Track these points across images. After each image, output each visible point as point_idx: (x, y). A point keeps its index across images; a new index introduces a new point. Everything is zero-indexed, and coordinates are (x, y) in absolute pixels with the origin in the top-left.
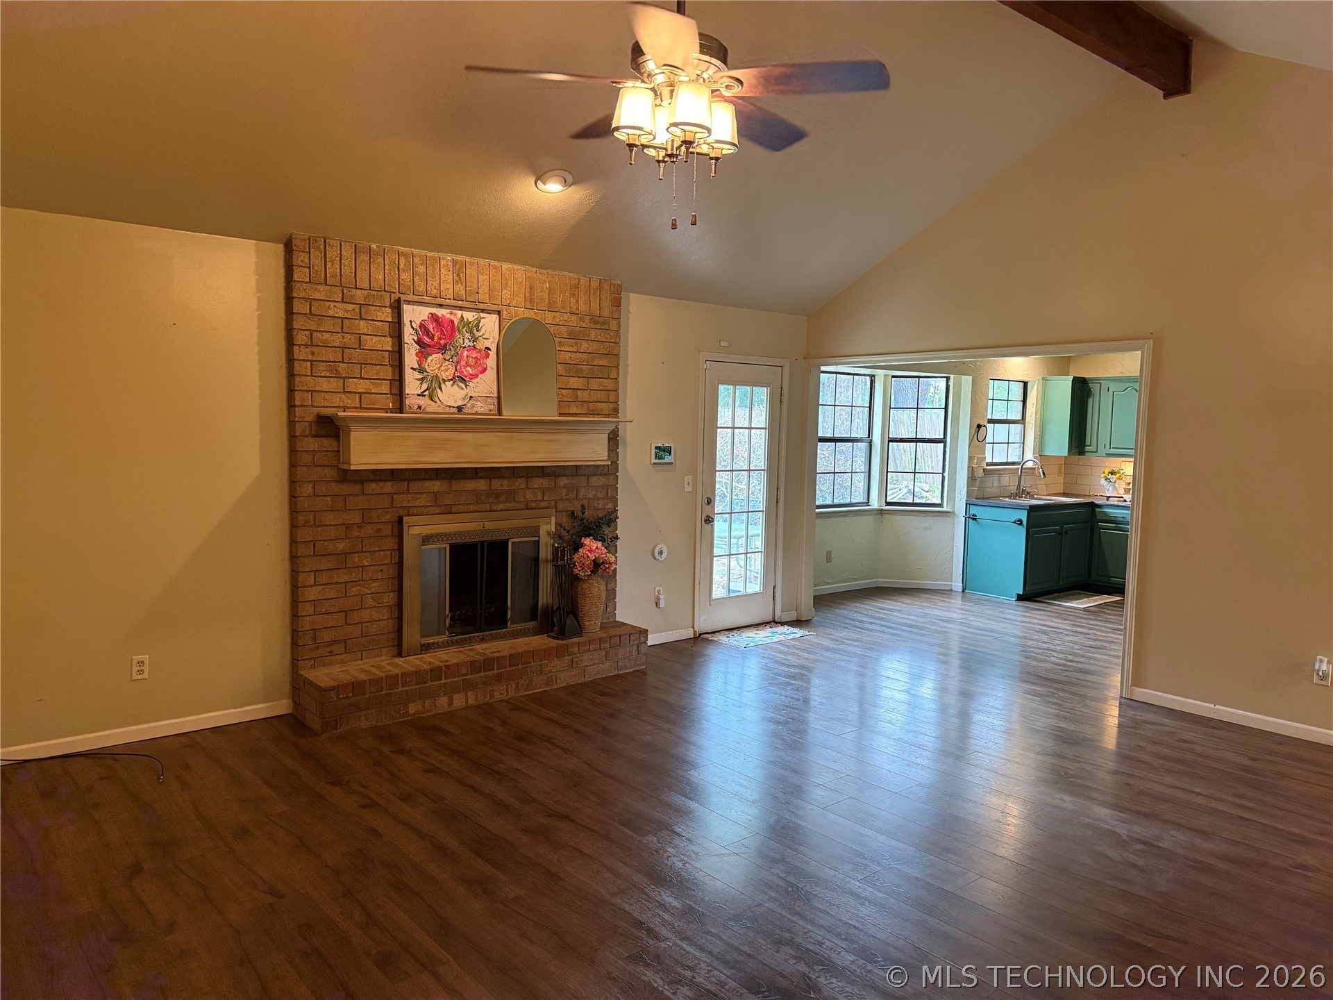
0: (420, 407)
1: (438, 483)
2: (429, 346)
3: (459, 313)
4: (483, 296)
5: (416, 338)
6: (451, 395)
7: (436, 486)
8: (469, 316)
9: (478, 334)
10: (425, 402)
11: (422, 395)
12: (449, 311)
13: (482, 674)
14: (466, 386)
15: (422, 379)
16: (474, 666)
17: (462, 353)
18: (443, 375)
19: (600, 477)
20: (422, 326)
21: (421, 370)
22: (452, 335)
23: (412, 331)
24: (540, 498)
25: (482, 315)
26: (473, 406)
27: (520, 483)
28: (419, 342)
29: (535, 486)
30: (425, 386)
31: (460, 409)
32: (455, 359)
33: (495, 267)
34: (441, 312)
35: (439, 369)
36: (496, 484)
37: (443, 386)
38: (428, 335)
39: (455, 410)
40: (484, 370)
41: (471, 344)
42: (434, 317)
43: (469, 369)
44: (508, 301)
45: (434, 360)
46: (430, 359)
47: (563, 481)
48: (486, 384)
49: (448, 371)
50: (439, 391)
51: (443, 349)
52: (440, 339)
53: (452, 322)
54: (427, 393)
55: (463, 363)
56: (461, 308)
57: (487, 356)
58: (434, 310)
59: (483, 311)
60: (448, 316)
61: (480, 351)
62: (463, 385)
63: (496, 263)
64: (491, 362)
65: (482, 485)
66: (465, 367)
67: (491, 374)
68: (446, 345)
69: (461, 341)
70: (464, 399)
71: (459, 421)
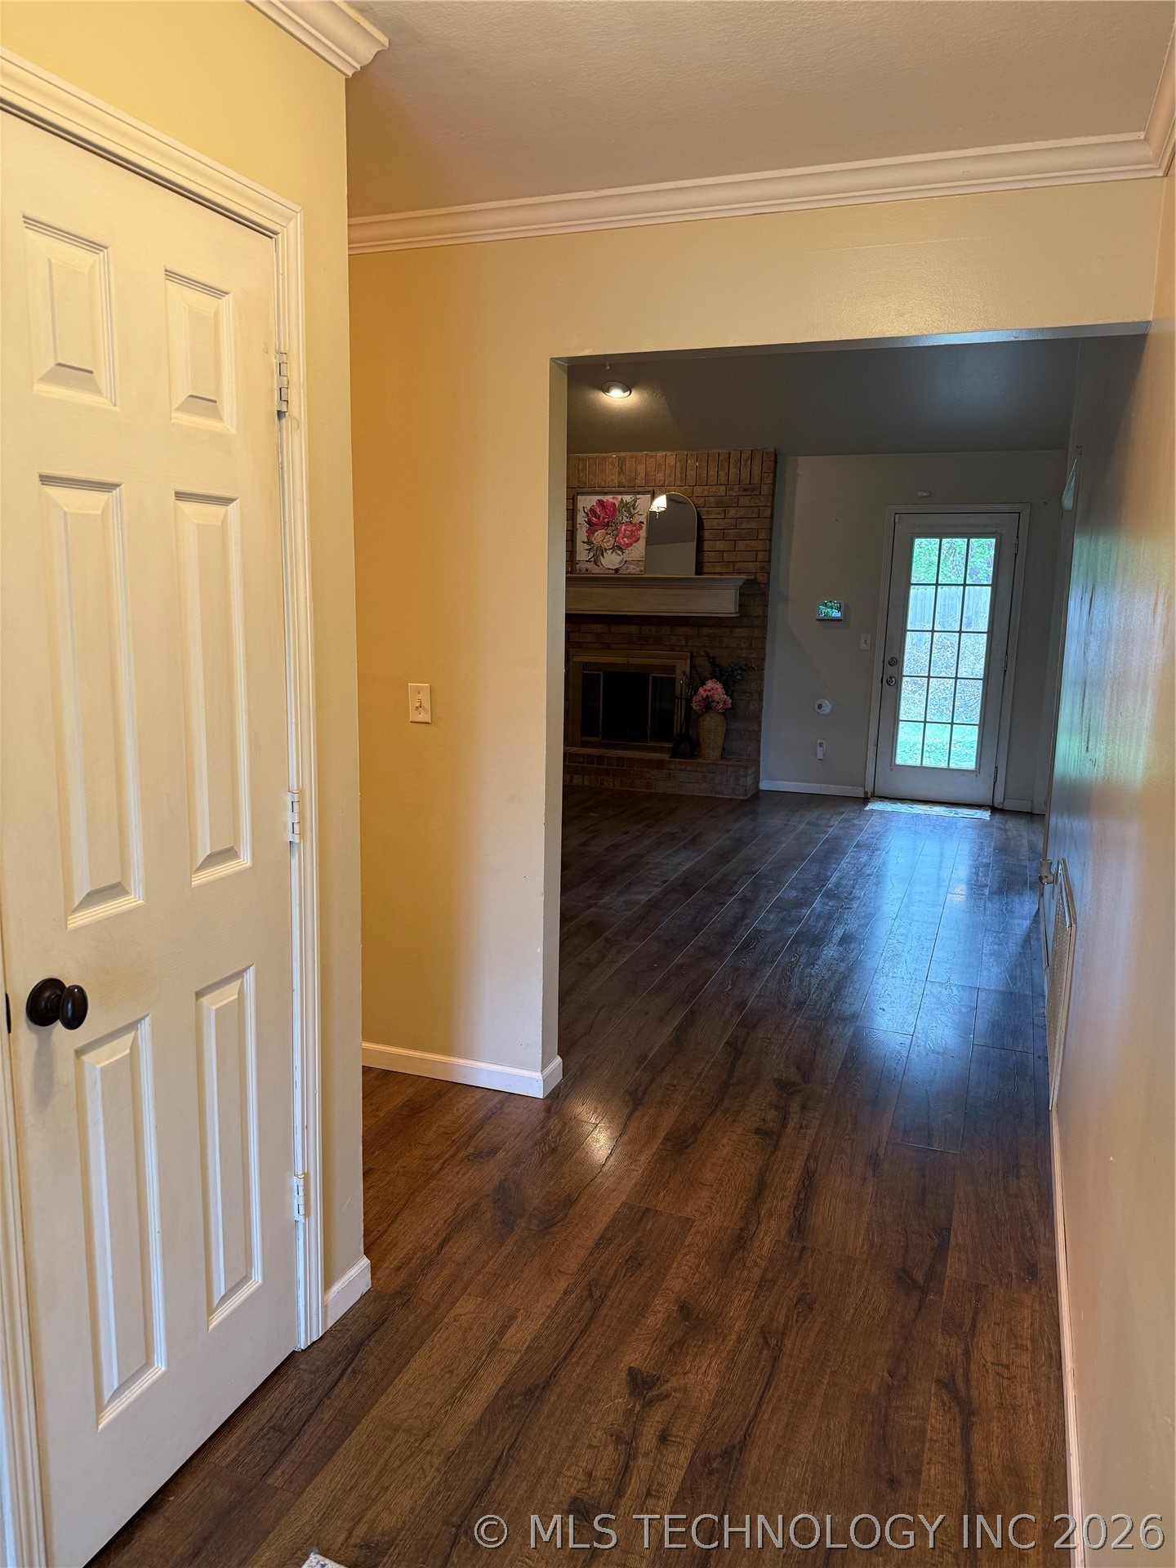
0: (587, 570)
1: (600, 626)
2: (596, 524)
3: (620, 497)
4: (640, 481)
5: (587, 520)
6: (610, 561)
7: (599, 628)
8: (627, 498)
9: (633, 512)
10: (589, 566)
11: (589, 561)
12: (612, 496)
13: (595, 766)
14: (623, 552)
15: (590, 549)
16: (590, 759)
17: (621, 528)
18: (606, 545)
19: (745, 630)
20: (592, 510)
21: (589, 542)
22: (613, 515)
23: (584, 515)
24: (684, 643)
25: (638, 496)
26: (627, 568)
27: (666, 630)
28: (589, 522)
29: (680, 634)
30: (591, 554)
31: (617, 570)
32: (615, 532)
33: (651, 457)
34: (608, 498)
35: (602, 541)
36: (646, 630)
37: (605, 554)
38: (595, 517)
39: (613, 572)
40: (638, 539)
41: (628, 520)
42: (600, 503)
43: (626, 539)
44: (662, 482)
45: (600, 533)
46: (597, 533)
47: (705, 631)
48: (638, 550)
49: (609, 542)
50: (601, 557)
51: (607, 525)
52: (604, 518)
53: (614, 504)
54: (592, 559)
55: (621, 535)
56: (621, 493)
57: (641, 528)
58: (600, 497)
59: (639, 493)
60: (611, 500)
61: (635, 525)
62: (620, 552)
63: (653, 453)
64: (643, 533)
65: (634, 629)
66: (623, 538)
67: (642, 543)
68: (608, 522)
69: (621, 518)
70: (620, 563)
71: (616, 579)
